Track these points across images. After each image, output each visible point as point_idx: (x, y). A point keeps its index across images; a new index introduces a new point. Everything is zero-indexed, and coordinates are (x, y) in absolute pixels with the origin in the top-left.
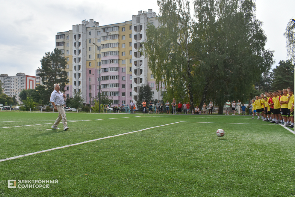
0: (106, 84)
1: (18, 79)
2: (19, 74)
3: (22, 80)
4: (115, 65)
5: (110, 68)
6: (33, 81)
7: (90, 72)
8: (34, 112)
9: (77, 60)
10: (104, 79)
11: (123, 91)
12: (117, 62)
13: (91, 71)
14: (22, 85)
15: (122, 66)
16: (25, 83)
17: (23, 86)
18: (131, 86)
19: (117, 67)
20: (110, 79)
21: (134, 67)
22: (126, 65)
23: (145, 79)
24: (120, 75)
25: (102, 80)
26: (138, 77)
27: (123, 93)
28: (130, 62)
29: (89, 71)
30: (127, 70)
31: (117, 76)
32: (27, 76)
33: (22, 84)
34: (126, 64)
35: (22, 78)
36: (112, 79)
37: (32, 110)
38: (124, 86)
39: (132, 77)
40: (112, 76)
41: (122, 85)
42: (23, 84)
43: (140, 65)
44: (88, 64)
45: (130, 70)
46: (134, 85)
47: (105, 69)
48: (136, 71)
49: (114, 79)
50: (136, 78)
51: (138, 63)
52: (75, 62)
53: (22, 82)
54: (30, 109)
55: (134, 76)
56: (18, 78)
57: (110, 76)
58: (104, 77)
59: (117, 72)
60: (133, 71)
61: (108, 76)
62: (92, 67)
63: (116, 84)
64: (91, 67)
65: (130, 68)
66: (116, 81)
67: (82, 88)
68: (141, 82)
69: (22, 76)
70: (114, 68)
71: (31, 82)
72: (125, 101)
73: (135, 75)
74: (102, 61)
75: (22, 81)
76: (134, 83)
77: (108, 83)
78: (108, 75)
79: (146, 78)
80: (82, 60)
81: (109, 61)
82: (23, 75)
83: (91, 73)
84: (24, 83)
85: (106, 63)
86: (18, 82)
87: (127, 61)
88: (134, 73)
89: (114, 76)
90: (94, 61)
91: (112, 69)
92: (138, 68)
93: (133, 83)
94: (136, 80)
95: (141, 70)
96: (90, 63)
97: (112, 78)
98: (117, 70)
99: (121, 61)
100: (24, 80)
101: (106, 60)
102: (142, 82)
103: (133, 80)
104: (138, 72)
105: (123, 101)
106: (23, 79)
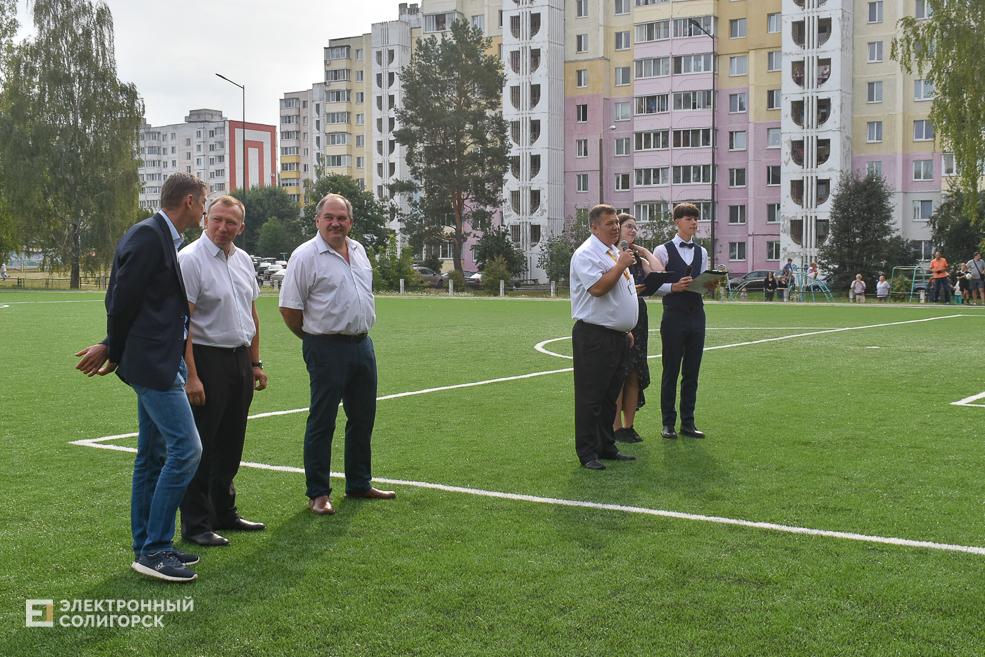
0: (655, 166)
1: (195, 141)
2: (197, 117)
3: (212, 141)
4: (697, 80)
5: (677, 96)
6: (259, 145)
7: (583, 112)
8: (412, 296)
9: (525, 60)
10: (647, 145)
11: (731, 196)
12: (707, 68)
13: (585, 107)
14: (213, 169)
15: (729, 85)
16: (227, 158)
17: (220, 173)
18: (774, 175)
19: (709, 92)
20: (677, 144)
21: (790, 92)
22: (752, 80)
23: (844, 145)
24: (720, 128)
25: (639, 147)
26: (809, 133)
27: (733, 209)
28: (770, 66)
29: (576, 109)
30: (756, 102)
31: (707, 132)
32: (234, 125)
33: (212, 161)
34: (751, 78)
35: (212, 134)
36: (686, 144)
37: (409, 287)
38: (740, 176)
39: (778, 138)
40: (686, 132)
41: (731, 170)
42: (217, 162)
43: (822, 80)
44: (573, 77)
45: (771, 104)
46: (790, 172)
47: (651, 99)
48: (798, 109)
49: (695, 144)
50: (801, 143)
51: (811, 72)
52: (516, 68)
53: (212, 154)
54: (402, 281)
55: (790, 131)
56: (195, 134)
57: (677, 133)
58: (648, 136)
59: (709, 111)
60: (786, 108)
61: (666, 133)
62: (590, 92)
63: (704, 166)
64: (584, 93)
65: (771, 94)
66: (700, 156)
67: (546, 186)
68: (822, 158)
69: (212, 127)
70: (694, 93)
71: (253, 153)
72: (742, 245)
73: (795, 127)
74: (639, 62)
75: (212, 148)
76: (792, 162)
77: (664, 165)
78: (666, 126)
79: (848, 138)
80: (549, 61)
81: (671, 62)
82: (217, 118)
83: (585, 119)
84: (221, 158)
85: (657, 72)
86: (195, 154)
87: (755, 62)
88: (790, 119)
89: (695, 132)
90: (601, 64)
91: (686, 100)
92: (810, 93)
93: (787, 164)
94: (797, 148)
95: (824, 106)
96: (579, 72)
97: (685, 138)
98: (709, 104)
99: (724, 62)
100: (222, 145)
101: (657, 61)
102: (827, 156)
103: (786, 150)
104: (811, 113)
105: (732, 245)
106: (217, 137)
